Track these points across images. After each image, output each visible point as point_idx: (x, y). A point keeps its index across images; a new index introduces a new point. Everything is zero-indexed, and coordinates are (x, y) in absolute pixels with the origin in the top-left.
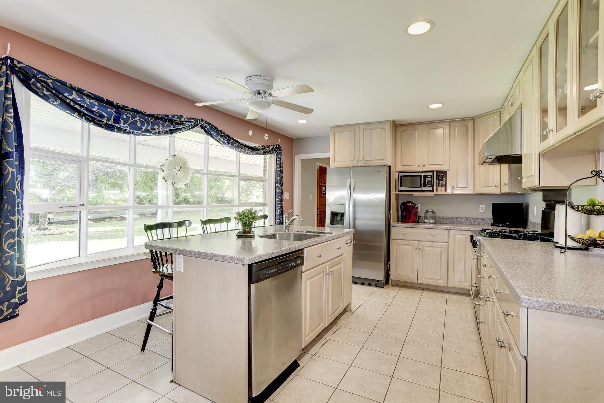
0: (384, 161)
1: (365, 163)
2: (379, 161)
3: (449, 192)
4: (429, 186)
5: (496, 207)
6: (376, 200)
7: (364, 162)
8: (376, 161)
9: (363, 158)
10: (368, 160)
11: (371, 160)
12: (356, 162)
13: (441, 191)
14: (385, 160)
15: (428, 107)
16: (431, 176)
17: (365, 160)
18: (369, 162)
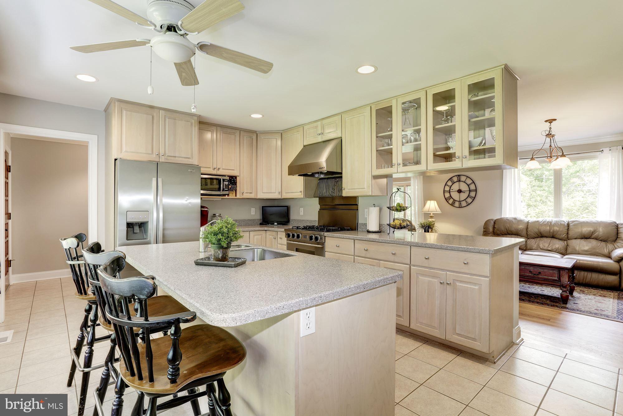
0: (190, 160)
1: (167, 159)
2: (184, 159)
3: (238, 196)
4: (226, 190)
5: (264, 210)
6: (190, 205)
7: (166, 157)
8: (181, 159)
9: (165, 153)
10: (171, 156)
11: (175, 157)
12: (154, 156)
13: (232, 196)
14: (191, 158)
15: (250, 116)
16: (228, 180)
17: (166, 156)
18: (172, 158)
